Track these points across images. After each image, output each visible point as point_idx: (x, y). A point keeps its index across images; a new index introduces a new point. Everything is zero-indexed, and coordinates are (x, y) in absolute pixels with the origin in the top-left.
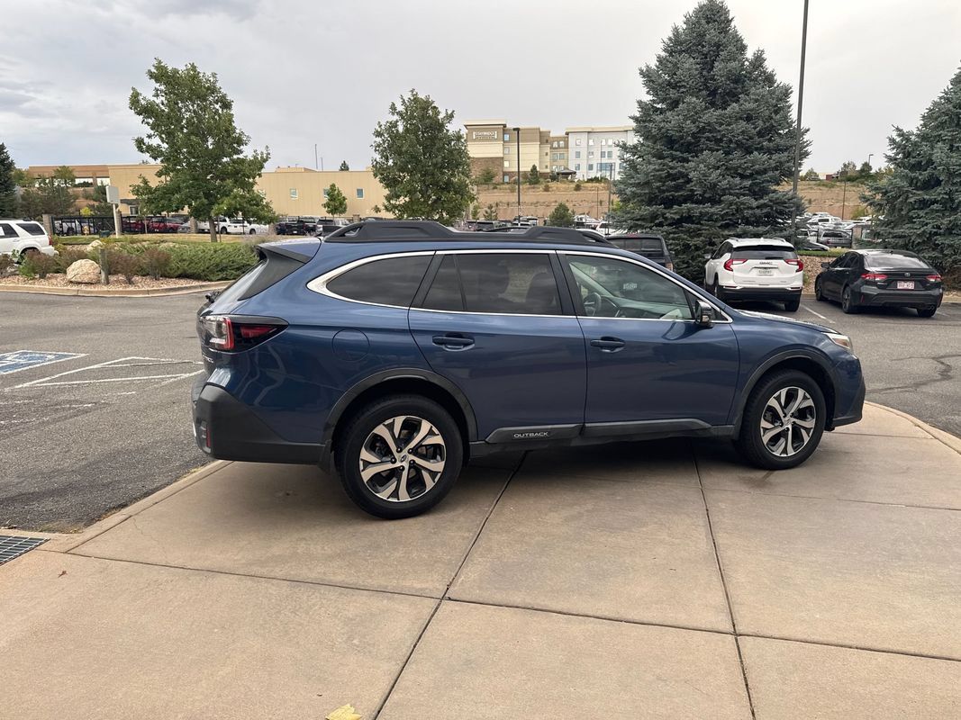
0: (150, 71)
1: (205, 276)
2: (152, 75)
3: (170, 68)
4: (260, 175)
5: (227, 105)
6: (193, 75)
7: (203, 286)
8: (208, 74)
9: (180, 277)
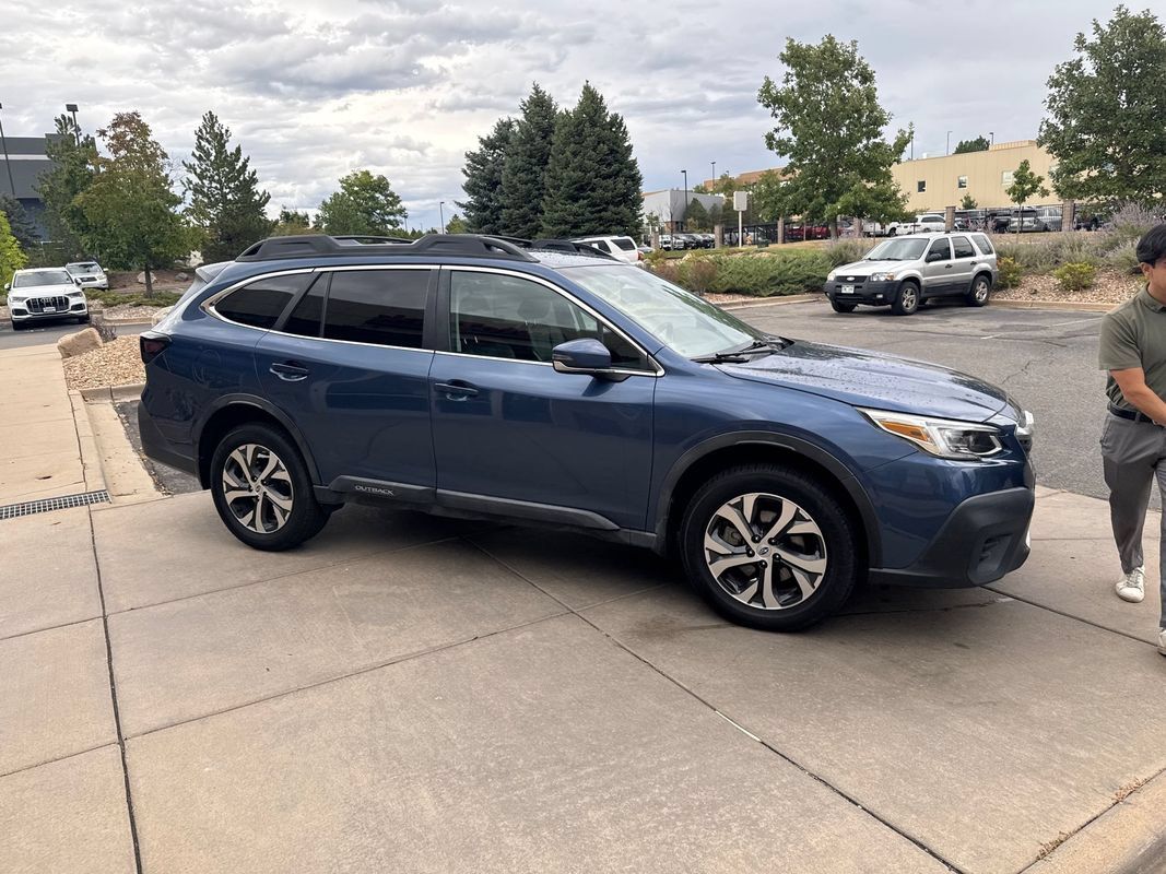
0: (782, 55)
1: (756, 291)
2: (784, 59)
3: (804, 46)
4: (899, 162)
5: (866, 77)
6: (830, 49)
7: (747, 303)
8: (847, 43)
9: (728, 292)
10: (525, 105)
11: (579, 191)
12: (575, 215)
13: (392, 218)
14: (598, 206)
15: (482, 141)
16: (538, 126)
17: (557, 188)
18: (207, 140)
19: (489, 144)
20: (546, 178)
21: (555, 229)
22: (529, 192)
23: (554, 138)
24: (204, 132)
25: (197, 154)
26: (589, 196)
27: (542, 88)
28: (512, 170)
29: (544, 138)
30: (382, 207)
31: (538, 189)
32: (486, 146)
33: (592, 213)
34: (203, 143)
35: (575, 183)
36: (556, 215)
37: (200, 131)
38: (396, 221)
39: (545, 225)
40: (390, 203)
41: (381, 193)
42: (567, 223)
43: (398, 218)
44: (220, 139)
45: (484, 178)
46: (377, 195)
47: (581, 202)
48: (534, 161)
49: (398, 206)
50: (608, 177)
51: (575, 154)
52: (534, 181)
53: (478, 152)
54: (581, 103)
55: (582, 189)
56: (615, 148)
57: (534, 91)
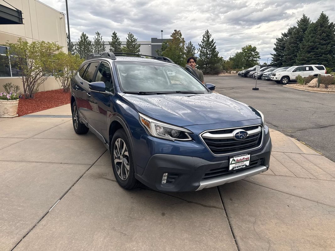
10: (298, 22)
11: (312, 49)
12: (308, 57)
13: (255, 59)
14: (319, 54)
15: (282, 34)
16: (302, 28)
17: (303, 49)
18: (205, 38)
19: (285, 35)
20: (300, 45)
21: (300, 62)
22: (294, 50)
23: (306, 32)
24: (205, 35)
25: (202, 41)
26: (315, 51)
27: (306, 16)
28: (290, 43)
29: (303, 32)
30: (253, 56)
31: (297, 49)
32: (284, 36)
33: (315, 57)
34: (204, 38)
35: (311, 47)
36: (301, 58)
37: (204, 35)
38: (257, 60)
39: (297, 61)
40: (255, 55)
41: (253, 52)
42: (305, 60)
43: (258, 59)
44: (208, 37)
45: (281, 46)
46: (252, 52)
47: (311, 53)
48: (298, 40)
49: (258, 56)
50: (325, 44)
51: (312, 37)
52: (296, 47)
53: (281, 38)
54: (318, 20)
55: (313, 49)
56: (329, 34)
57: (303, 17)
